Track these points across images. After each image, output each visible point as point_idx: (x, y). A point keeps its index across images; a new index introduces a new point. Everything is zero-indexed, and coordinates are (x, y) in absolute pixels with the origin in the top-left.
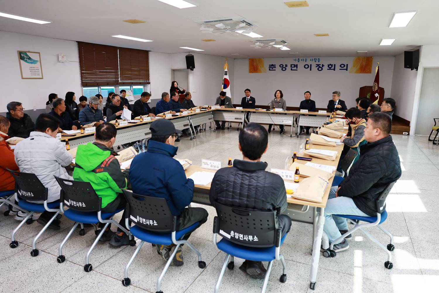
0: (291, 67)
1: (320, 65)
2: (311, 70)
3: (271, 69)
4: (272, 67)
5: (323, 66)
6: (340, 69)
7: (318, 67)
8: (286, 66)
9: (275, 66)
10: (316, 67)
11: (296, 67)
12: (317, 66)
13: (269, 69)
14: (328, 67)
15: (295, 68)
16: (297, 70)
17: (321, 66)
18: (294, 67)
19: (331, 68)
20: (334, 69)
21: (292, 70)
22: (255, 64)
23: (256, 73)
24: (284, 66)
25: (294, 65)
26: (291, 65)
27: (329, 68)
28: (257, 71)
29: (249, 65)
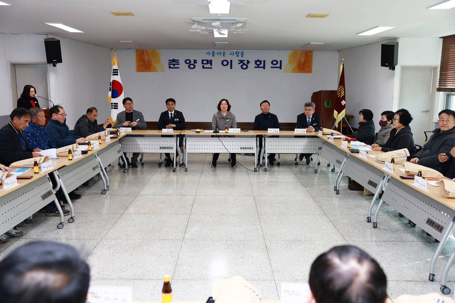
0: (203, 63)
1: (244, 61)
2: (231, 68)
3: (172, 66)
4: (174, 63)
5: (248, 62)
6: (272, 67)
7: (242, 64)
8: (195, 61)
9: (179, 62)
10: (239, 63)
11: (209, 63)
12: (240, 62)
13: (168, 66)
14: (256, 64)
15: (209, 65)
16: (211, 68)
17: (246, 62)
18: (207, 63)
19: (260, 66)
20: (264, 68)
21: (203, 67)
22: (146, 58)
23: (148, 71)
24: (192, 62)
25: (207, 61)
26: (203, 61)
27: (257, 66)
28: (149, 68)
29: (137, 59)
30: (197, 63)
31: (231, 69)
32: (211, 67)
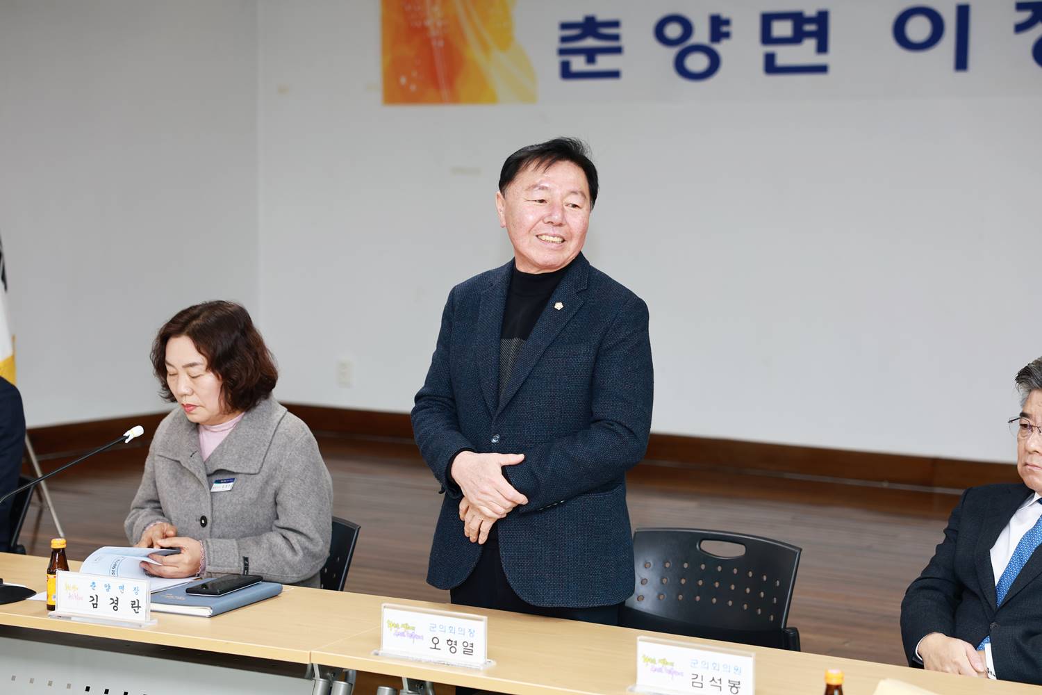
0: (767, 38)
2: (961, 62)
3: (578, 64)
4: (590, 42)
8: (719, 27)
9: (616, 37)
10: (1020, 28)
11: (810, 35)
12: (1025, 15)
13: (555, 62)
15: (805, 52)
16: (822, 69)
18: (797, 37)
21: (771, 66)
22: (434, 18)
23: (440, 100)
24: (701, 35)
25: (798, 19)
26: (767, 20)
28: (451, 82)
29: (386, 22)
30: (727, 35)
31: (961, 74)
32: (820, 60)
